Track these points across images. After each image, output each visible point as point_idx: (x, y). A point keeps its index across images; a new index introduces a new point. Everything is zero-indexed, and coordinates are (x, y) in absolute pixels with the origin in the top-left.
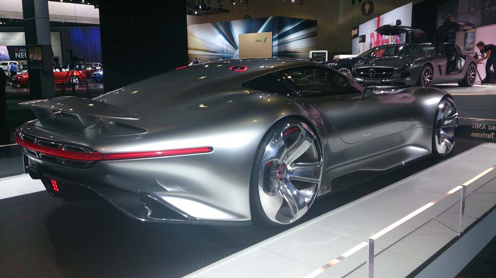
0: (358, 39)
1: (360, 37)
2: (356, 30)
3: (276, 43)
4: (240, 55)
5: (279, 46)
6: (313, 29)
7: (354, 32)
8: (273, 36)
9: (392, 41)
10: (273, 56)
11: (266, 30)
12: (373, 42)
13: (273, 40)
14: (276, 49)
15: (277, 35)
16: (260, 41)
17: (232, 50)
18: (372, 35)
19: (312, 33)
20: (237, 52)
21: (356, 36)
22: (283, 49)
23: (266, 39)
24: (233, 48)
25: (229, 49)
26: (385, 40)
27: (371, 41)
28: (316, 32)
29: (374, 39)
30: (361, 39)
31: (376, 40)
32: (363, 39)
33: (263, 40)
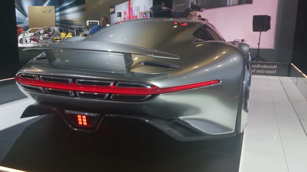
0: (116, 15)
1: (118, 13)
2: (113, 9)
3: (58, 14)
4: (30, 21)
5: (61, 16)
6: (83, 6)
7: (112, 10)
8: (55, 8)
9: (140, 17)
10: (56, 23)
11: (50, 4)
12: (126, 17)
13: (56, 12)
14: (58, 18)
15: (58, 9)
16: (45, 12)
17: (23, 18)
18: (125, 13)
19: (83, 8)
20: (27, 19)
21: (114, 12)
22: (63, 19)
23: (50, 10)
24: (23, 16)
25: (20, 16)
26: (135, 16)
27: (125, 16)
28: (85, 8)
29: (127, 15)
30: (119, 15)
31: (128, 16)
32: (120, 15)
33: (48, 11)
